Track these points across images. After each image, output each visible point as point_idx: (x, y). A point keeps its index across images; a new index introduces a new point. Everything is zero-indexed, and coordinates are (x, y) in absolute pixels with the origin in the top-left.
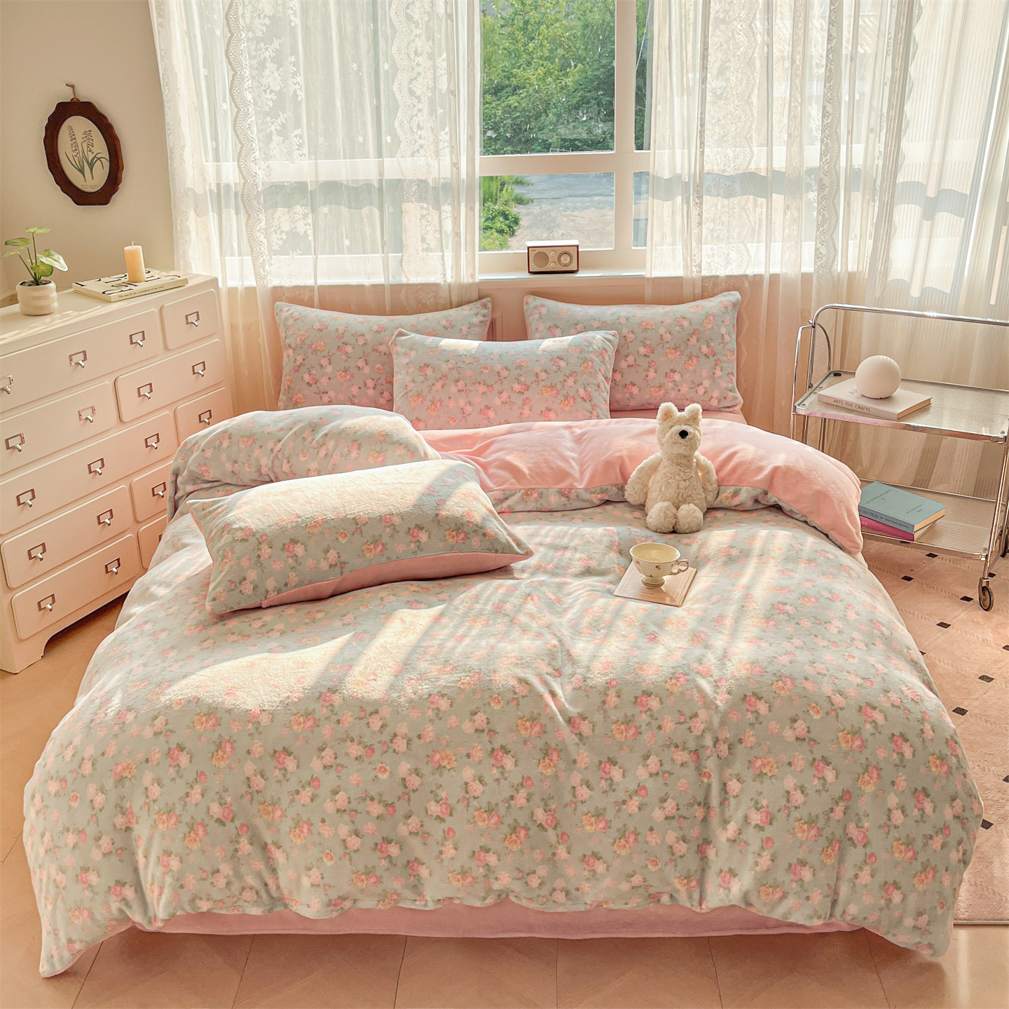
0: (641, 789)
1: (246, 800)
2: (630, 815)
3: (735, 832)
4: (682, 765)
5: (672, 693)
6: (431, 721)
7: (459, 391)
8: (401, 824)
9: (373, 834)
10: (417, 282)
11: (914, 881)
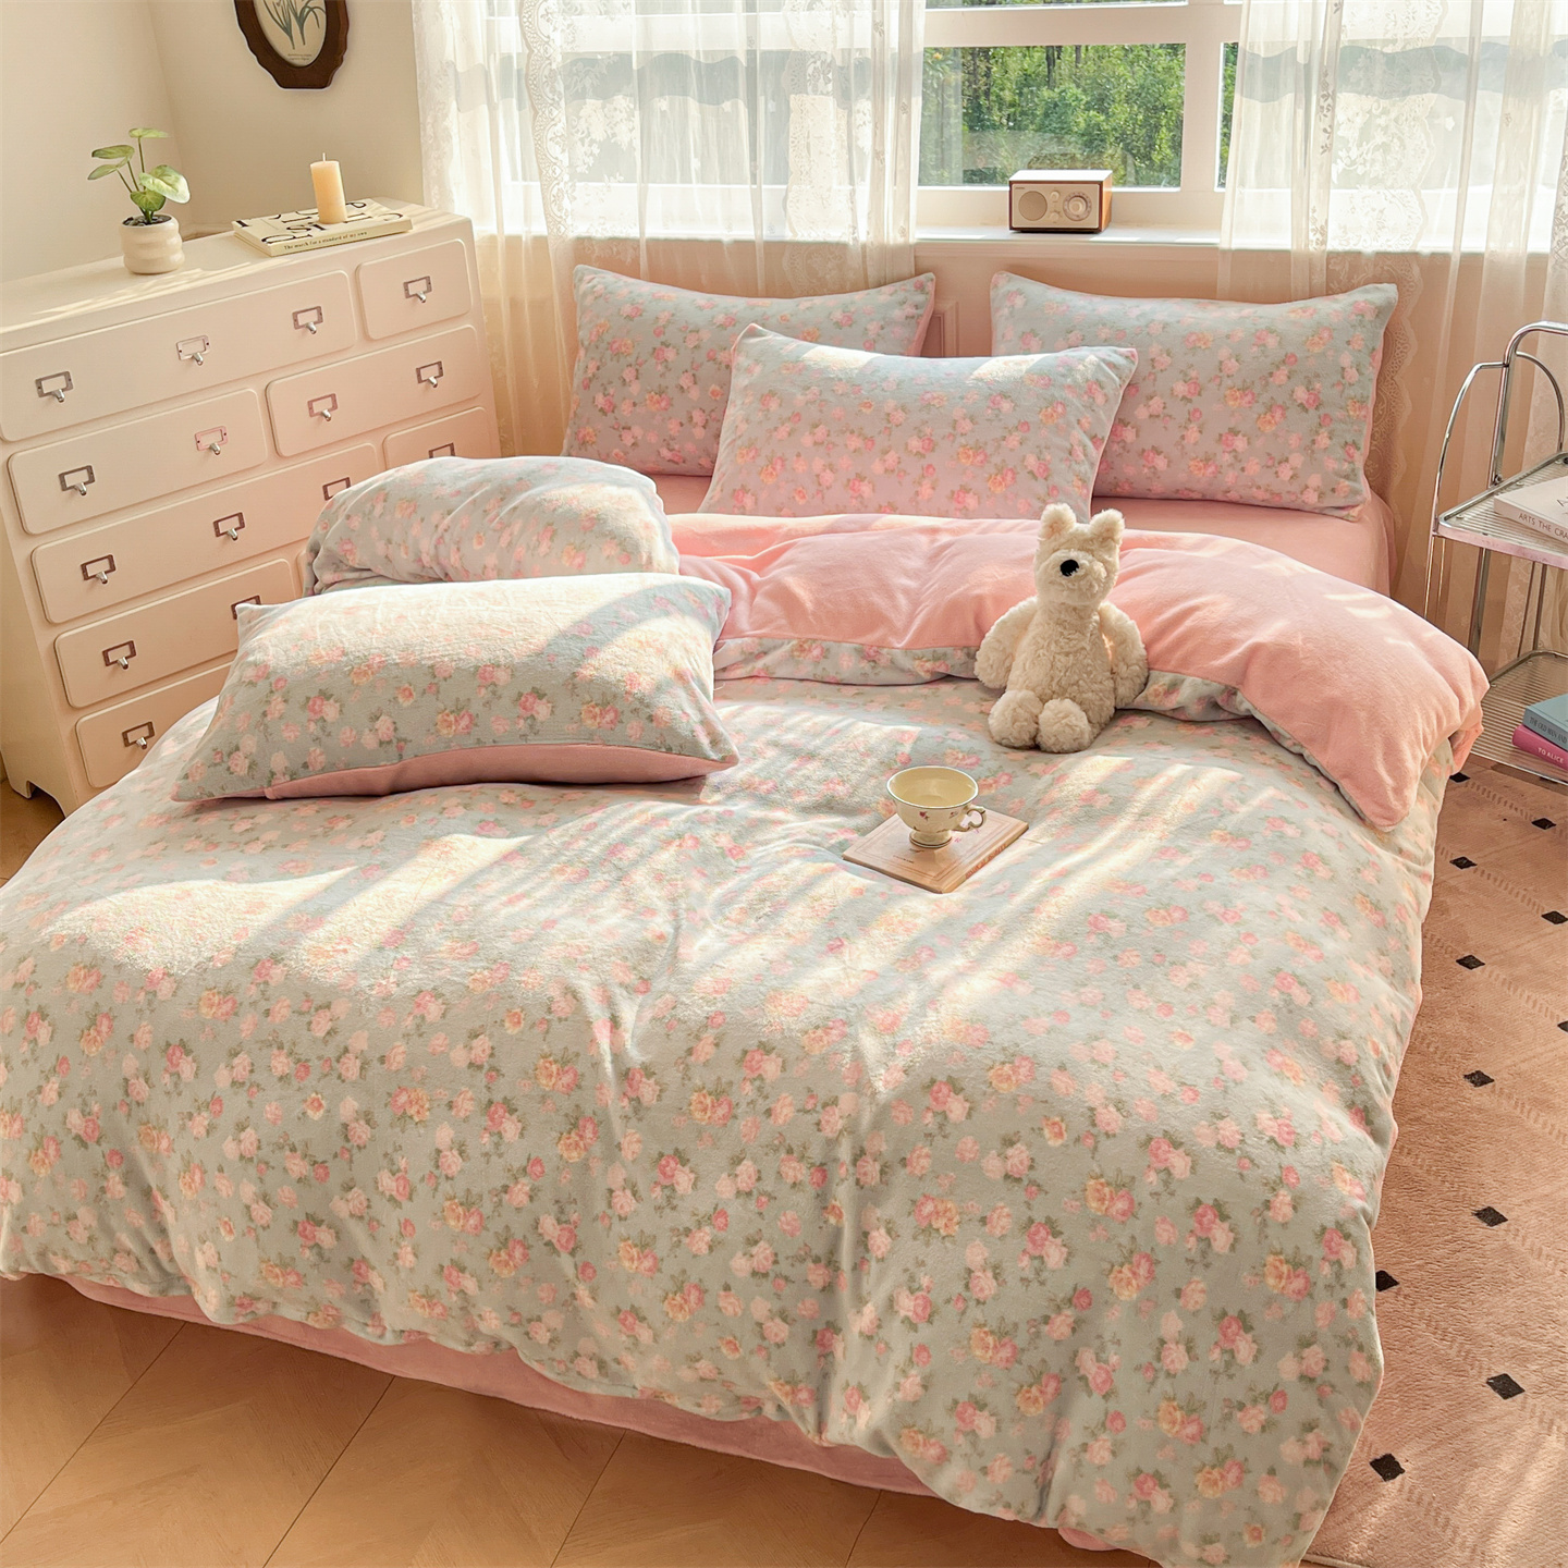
0: (718, 1214)
1: (121, 1114)
2: (695, 1256)
3: (871, 1322)
4: (794, 1185)
5: (808, 1054)
6: (407, 1036)
7: (815, 443)
8: (337, 1197)
9: (291, 1207)
10: (810, 239)
11: (1199, 1479)
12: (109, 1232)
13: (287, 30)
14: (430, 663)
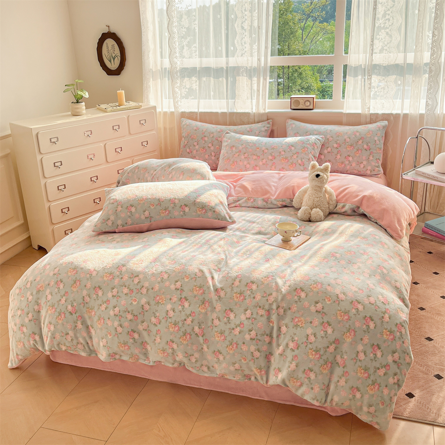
0: (241, 324)
1: (82, 306)
2: (235, 335)
3: (282, 351)
4: (261, 316)
5: (263, 283)
6: (159, 283)
7: (245, 158)
8: (140, 325)
9: (128, 327)
10: (241, 112)
11: (368, 388)
12: (77, 338)
13: (110, 61)
14: (158, 198)
